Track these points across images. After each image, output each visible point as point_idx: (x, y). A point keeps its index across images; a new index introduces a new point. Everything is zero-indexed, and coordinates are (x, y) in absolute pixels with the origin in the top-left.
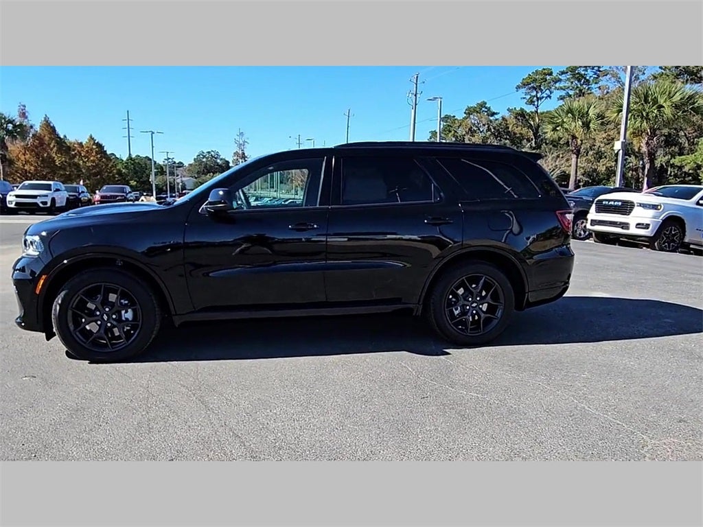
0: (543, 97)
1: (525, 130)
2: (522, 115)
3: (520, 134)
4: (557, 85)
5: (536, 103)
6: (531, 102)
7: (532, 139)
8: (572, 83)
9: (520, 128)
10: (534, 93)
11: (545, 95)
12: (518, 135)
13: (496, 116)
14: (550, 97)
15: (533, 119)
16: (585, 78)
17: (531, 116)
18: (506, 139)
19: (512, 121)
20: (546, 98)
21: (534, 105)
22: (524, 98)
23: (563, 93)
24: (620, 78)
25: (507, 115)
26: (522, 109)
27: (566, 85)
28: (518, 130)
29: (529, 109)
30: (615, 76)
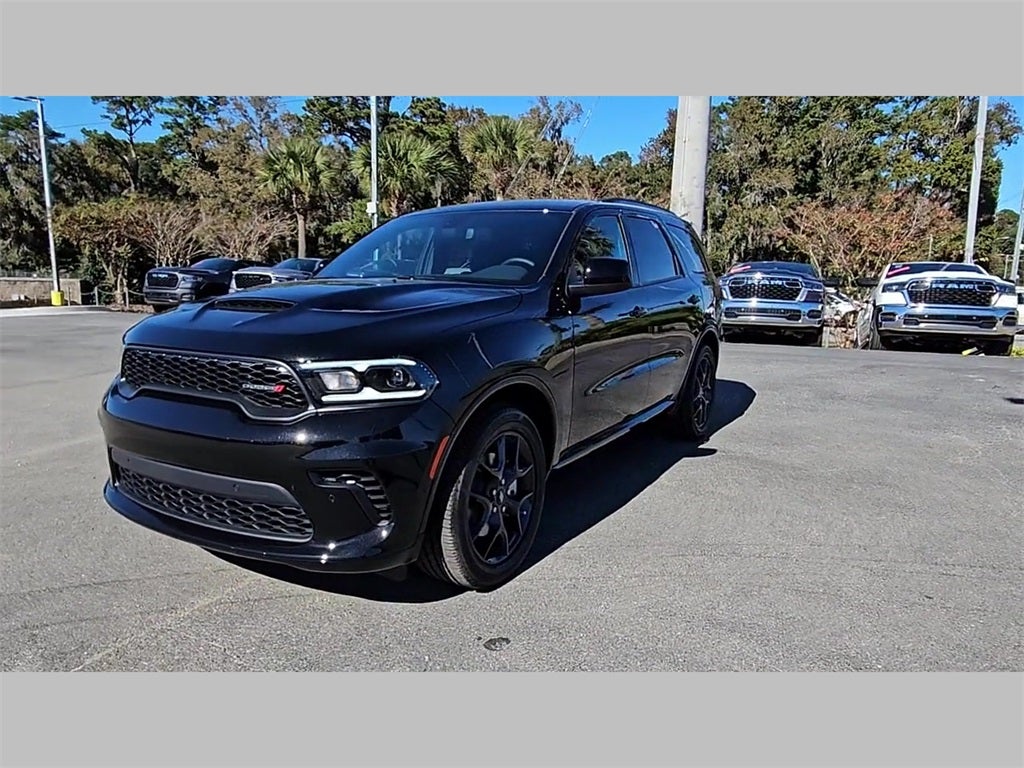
0: (138, 121)
1: (115, 168)
2: (107, 143)
3: (106, 172)
4: (158, 105)
5: (128, 128)
6: (121, 126)
7: (129, 184)
8: (181, 106)
9: (105, 164)
10: (123, 112)
11: (139, 117)
12: (104, 175)
13: (62, 140)
14: (149, 122)
15: (127, 151)
16: (199, 103)
17: (124, 147)
18: (82, 179)
19: (91, 152)
20: (143, 122)
21: (125, 130)
22: (107, 117)
23: (169, 119)
24: (246, 111)
25: (81, 140)
26: (107, 135)
27: (173, 108)
28: (102, 167)
29: (120, 135)
30: (239, 107)
